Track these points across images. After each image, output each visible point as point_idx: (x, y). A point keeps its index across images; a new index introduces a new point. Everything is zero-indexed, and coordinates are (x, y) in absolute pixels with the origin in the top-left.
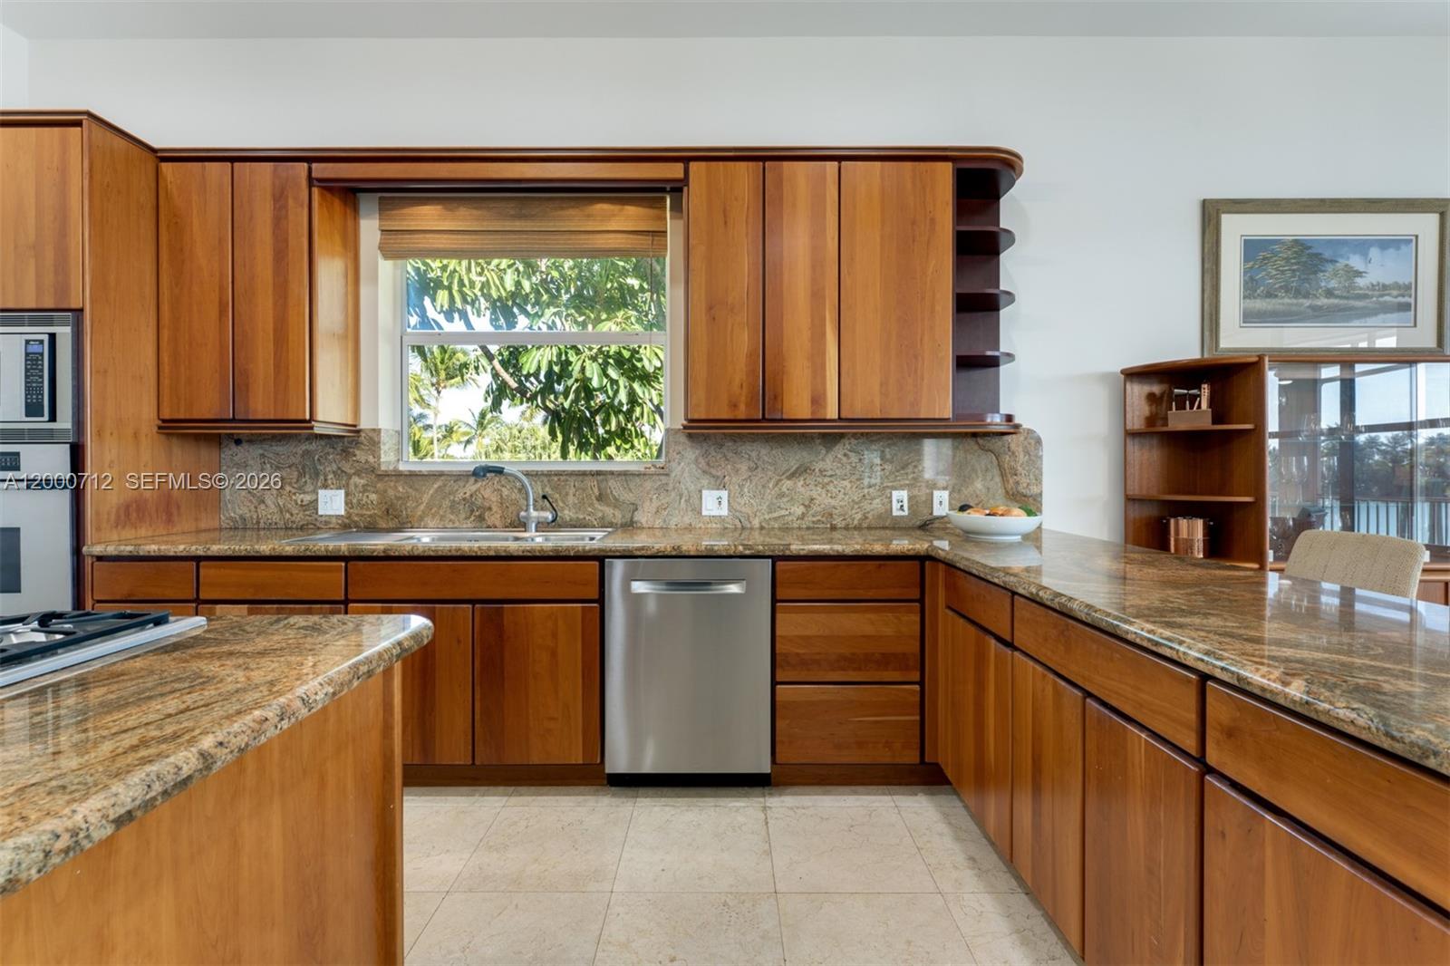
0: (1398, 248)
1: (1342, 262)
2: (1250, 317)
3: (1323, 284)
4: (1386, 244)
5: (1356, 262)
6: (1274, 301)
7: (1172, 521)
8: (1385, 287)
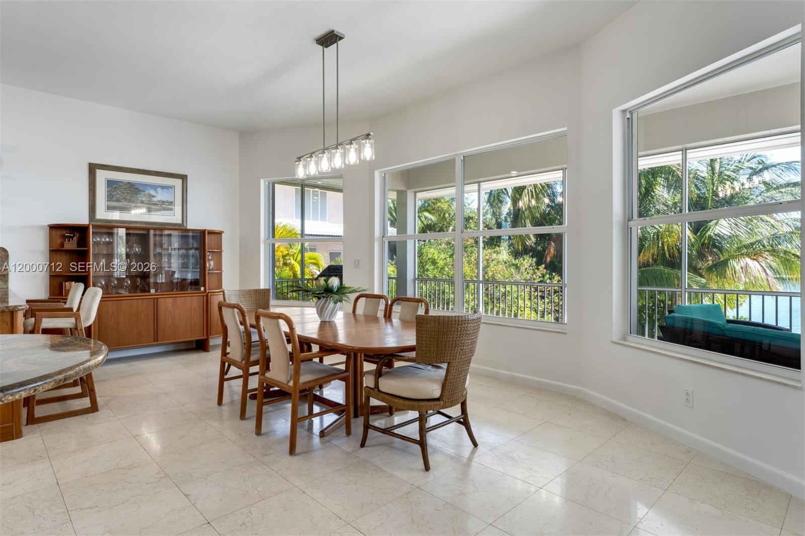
0: (168, 189)
1: (147, 192)
2: (109, 208)
3: (140, 199)
4: (163, 187)
5: (152, 192)
6: (120, 203)
7: (64, 283)
8: (163, 202)
